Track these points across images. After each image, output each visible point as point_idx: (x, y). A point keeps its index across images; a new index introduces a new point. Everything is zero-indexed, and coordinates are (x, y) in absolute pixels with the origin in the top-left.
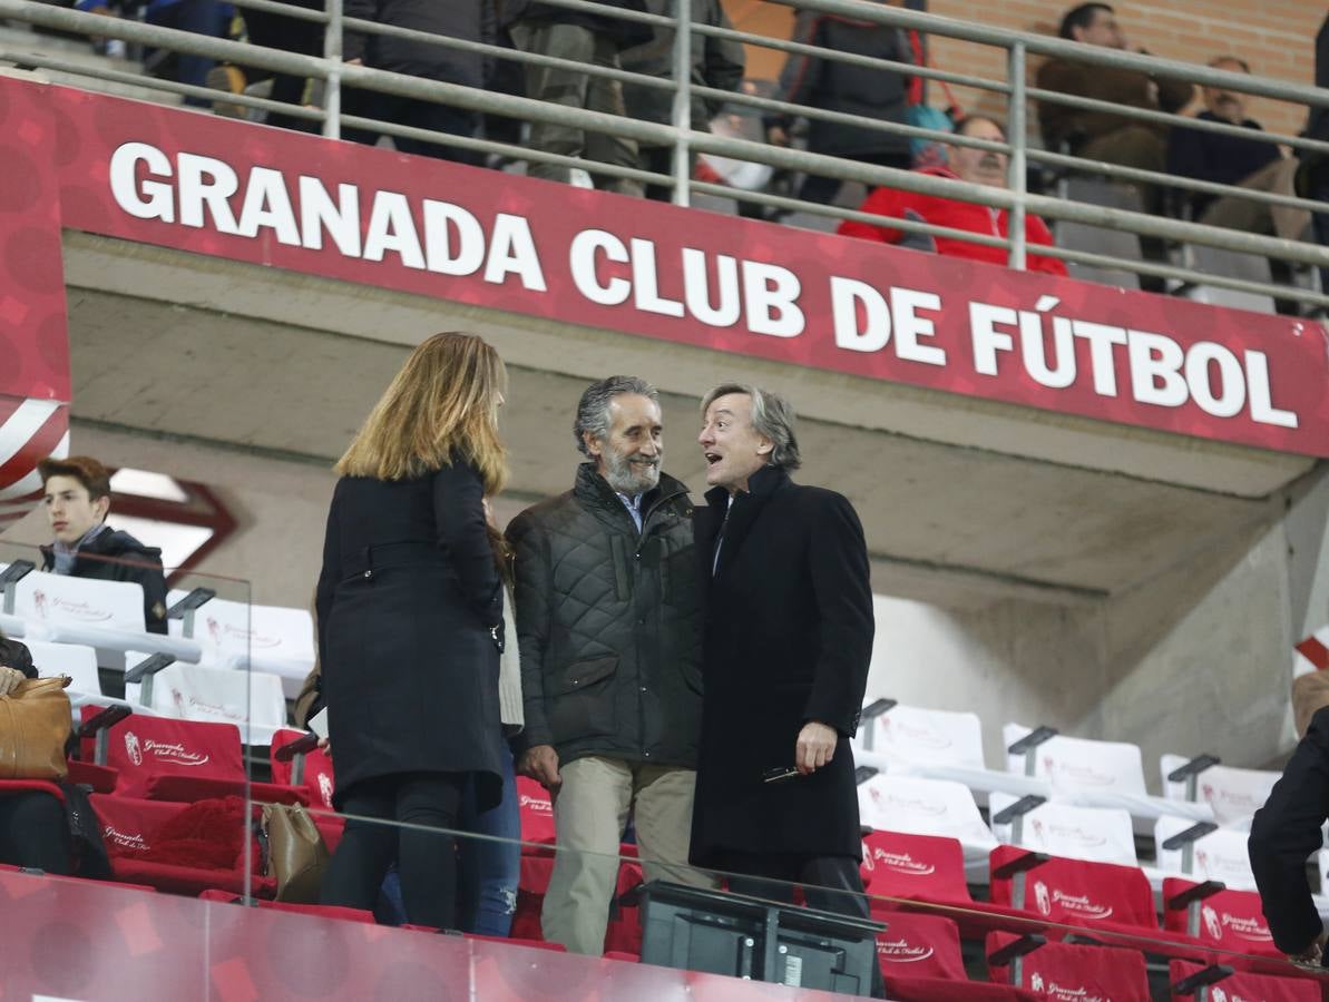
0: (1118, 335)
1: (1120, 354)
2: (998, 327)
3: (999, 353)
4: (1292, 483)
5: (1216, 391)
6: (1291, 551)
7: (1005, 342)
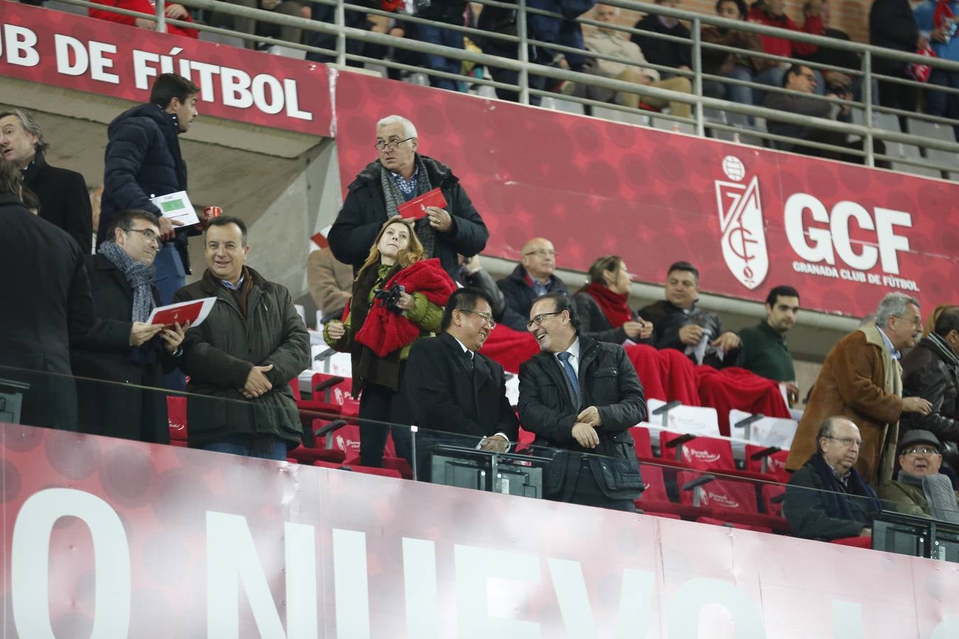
0: (215, 69)
1: (216, 79)
2: (149, 64)
3: (149, 77)
4: (310, 150)
5: (269, 101)
6: (309, 187)
7: (153, 72)
